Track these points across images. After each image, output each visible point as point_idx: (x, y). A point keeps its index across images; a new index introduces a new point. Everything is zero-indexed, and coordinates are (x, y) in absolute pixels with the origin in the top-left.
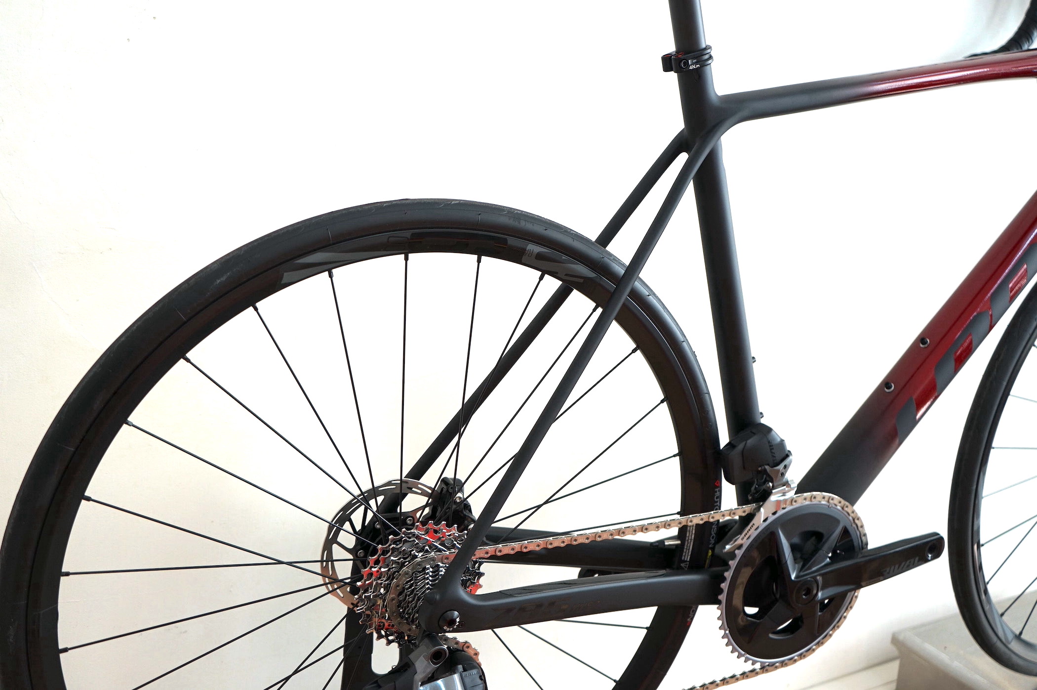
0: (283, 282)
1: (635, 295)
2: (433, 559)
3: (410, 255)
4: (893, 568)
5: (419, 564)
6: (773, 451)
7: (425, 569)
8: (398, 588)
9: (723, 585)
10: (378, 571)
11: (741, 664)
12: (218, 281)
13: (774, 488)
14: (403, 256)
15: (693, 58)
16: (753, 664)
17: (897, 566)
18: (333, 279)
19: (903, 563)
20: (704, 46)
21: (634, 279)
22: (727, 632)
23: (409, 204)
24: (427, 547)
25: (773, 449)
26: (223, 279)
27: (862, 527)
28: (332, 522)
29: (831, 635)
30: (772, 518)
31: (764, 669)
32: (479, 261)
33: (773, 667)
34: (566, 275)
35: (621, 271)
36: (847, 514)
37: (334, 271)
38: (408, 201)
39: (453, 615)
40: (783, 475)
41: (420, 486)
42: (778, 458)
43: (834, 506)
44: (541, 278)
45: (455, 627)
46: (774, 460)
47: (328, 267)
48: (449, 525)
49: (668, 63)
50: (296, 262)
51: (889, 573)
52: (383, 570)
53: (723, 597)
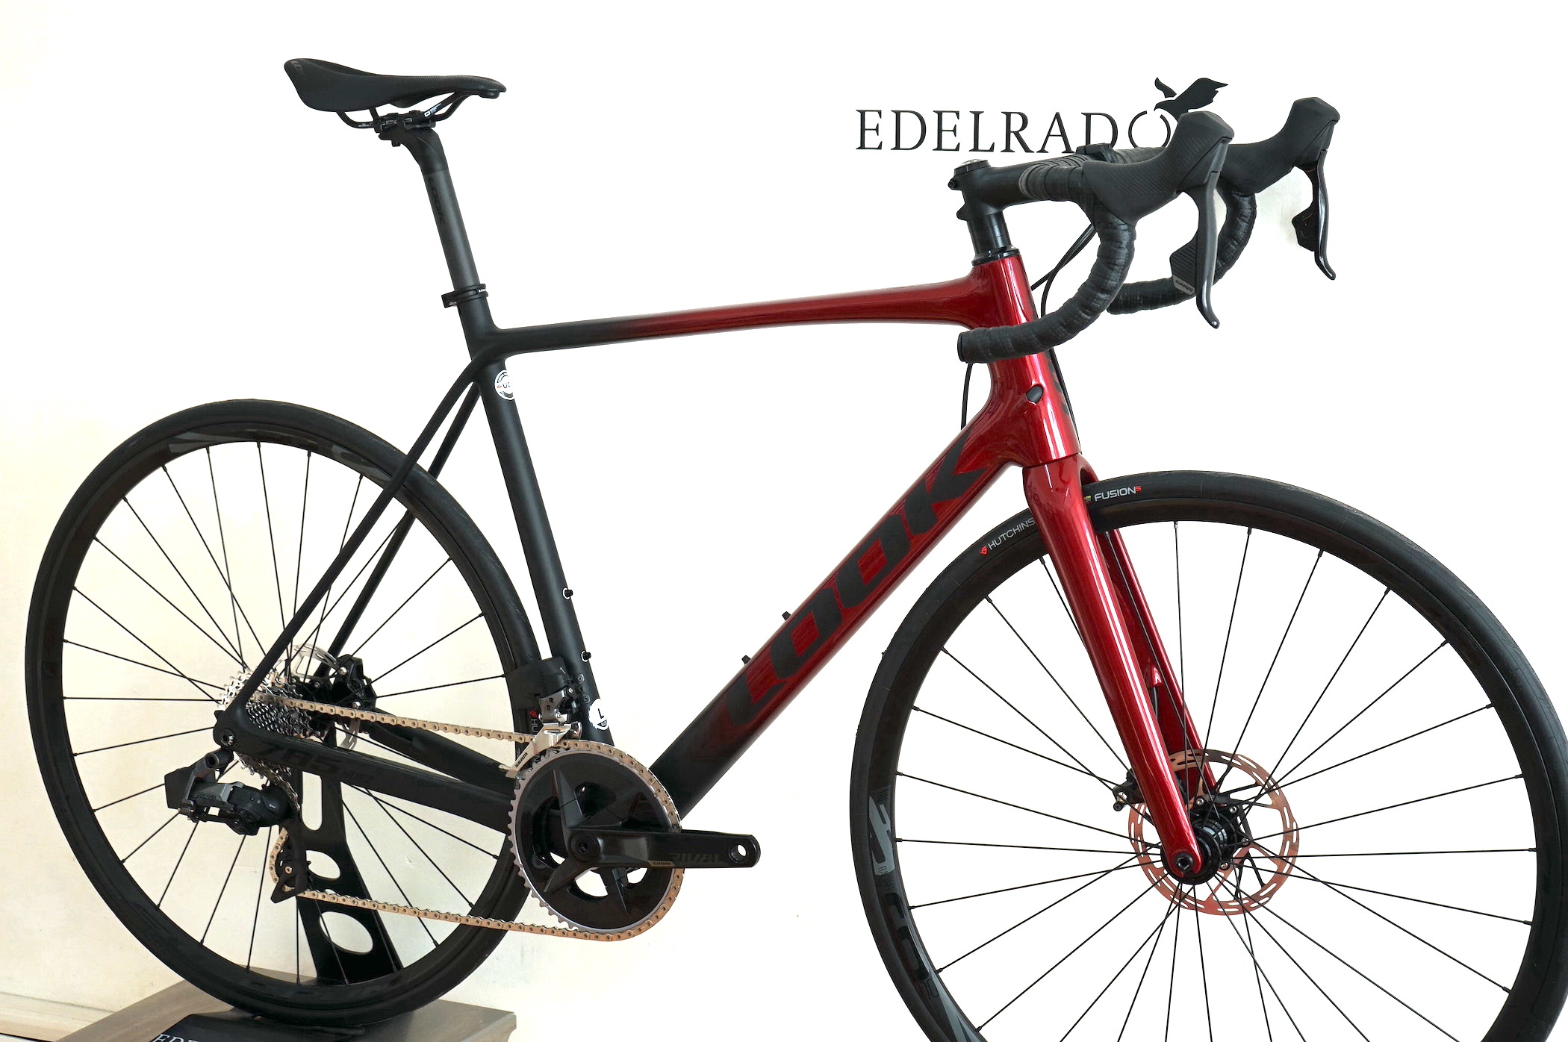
3: (262, 444)
4: (685, 855)
6: (545, 681)
14: (257, 443)
17: (690, 855)
19: (699, 855)
32: (309, 456)
34: (379, 478)
36: (646, 783)
42: (550, 690)
44: (361, 479)
46: (545, 691)
49: (449, 300)
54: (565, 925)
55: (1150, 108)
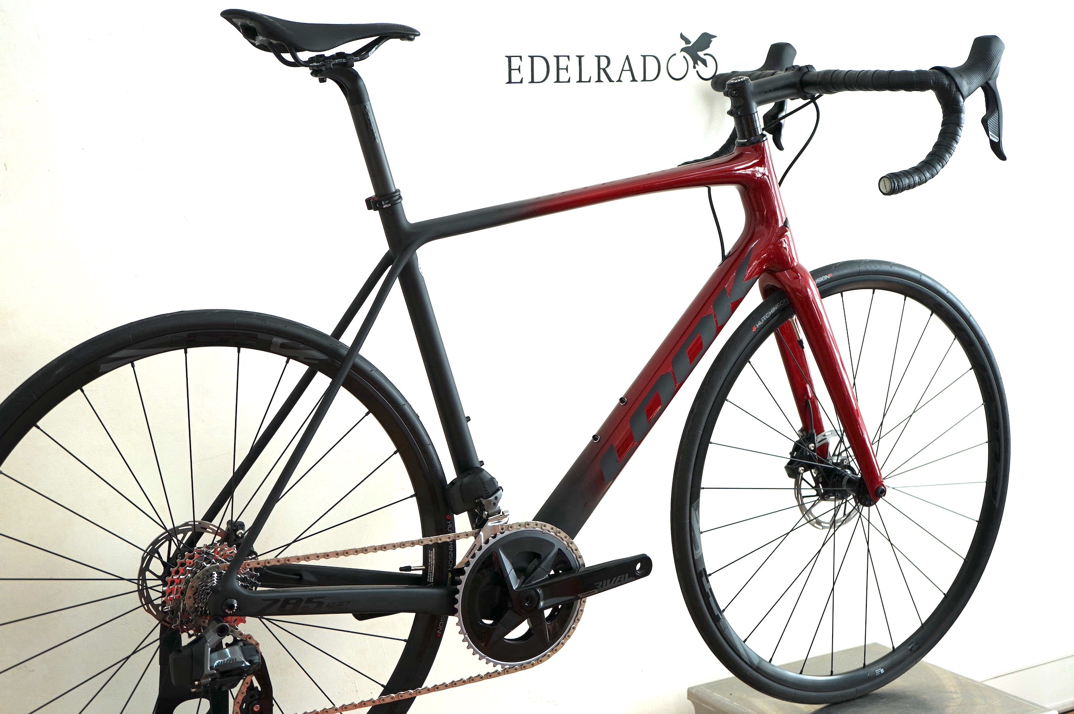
0: (100, 371)
1: (356, 368)
2: (218, 567)
3: (189, 350)
4: (605, 582)
5: (207, 571)
6: (485, 486)
7: (212, 574)
8: (193, 589)
9: (457, 596)
10: (178, 579)
11: (484, 666)
12: (57, 372)
13: (489, 516)
14: (183, 350)
15: (385, 201)
16: (494, 666)
17: (609, 581)
18: (135, 368)
19: (615, 579)
20: (394, 190)
21: (354, 357)
22: (467, 636)
23: (185, 314)
24: (214, 560)
25: (485, 485)
26: (61, 370)
27: (576, 550)
28: (147, 549)
29: (563, 644)
30: (492, 541)
31: (506, 671)
32: (239, 352)
33: (514, 669)
34: (305, 358)
35: (345, 353)
36: (561, 540)
37: (135, 362)
38: (183, 313)
39: (233, 602)
40: (495, 504)
41: (210, 526)
42: (490, 492)
43: (547, 532)
44: (287, 362)
45: (234, 610)
46: (487, 494)
47: (131, 360)
48: (230, 546)
49: (371, 204)
50: (108, 357)
51: (602, 586)
52: (181, 577)
53: (458, 606)
54: (499, 668)
55: (678, 51)
